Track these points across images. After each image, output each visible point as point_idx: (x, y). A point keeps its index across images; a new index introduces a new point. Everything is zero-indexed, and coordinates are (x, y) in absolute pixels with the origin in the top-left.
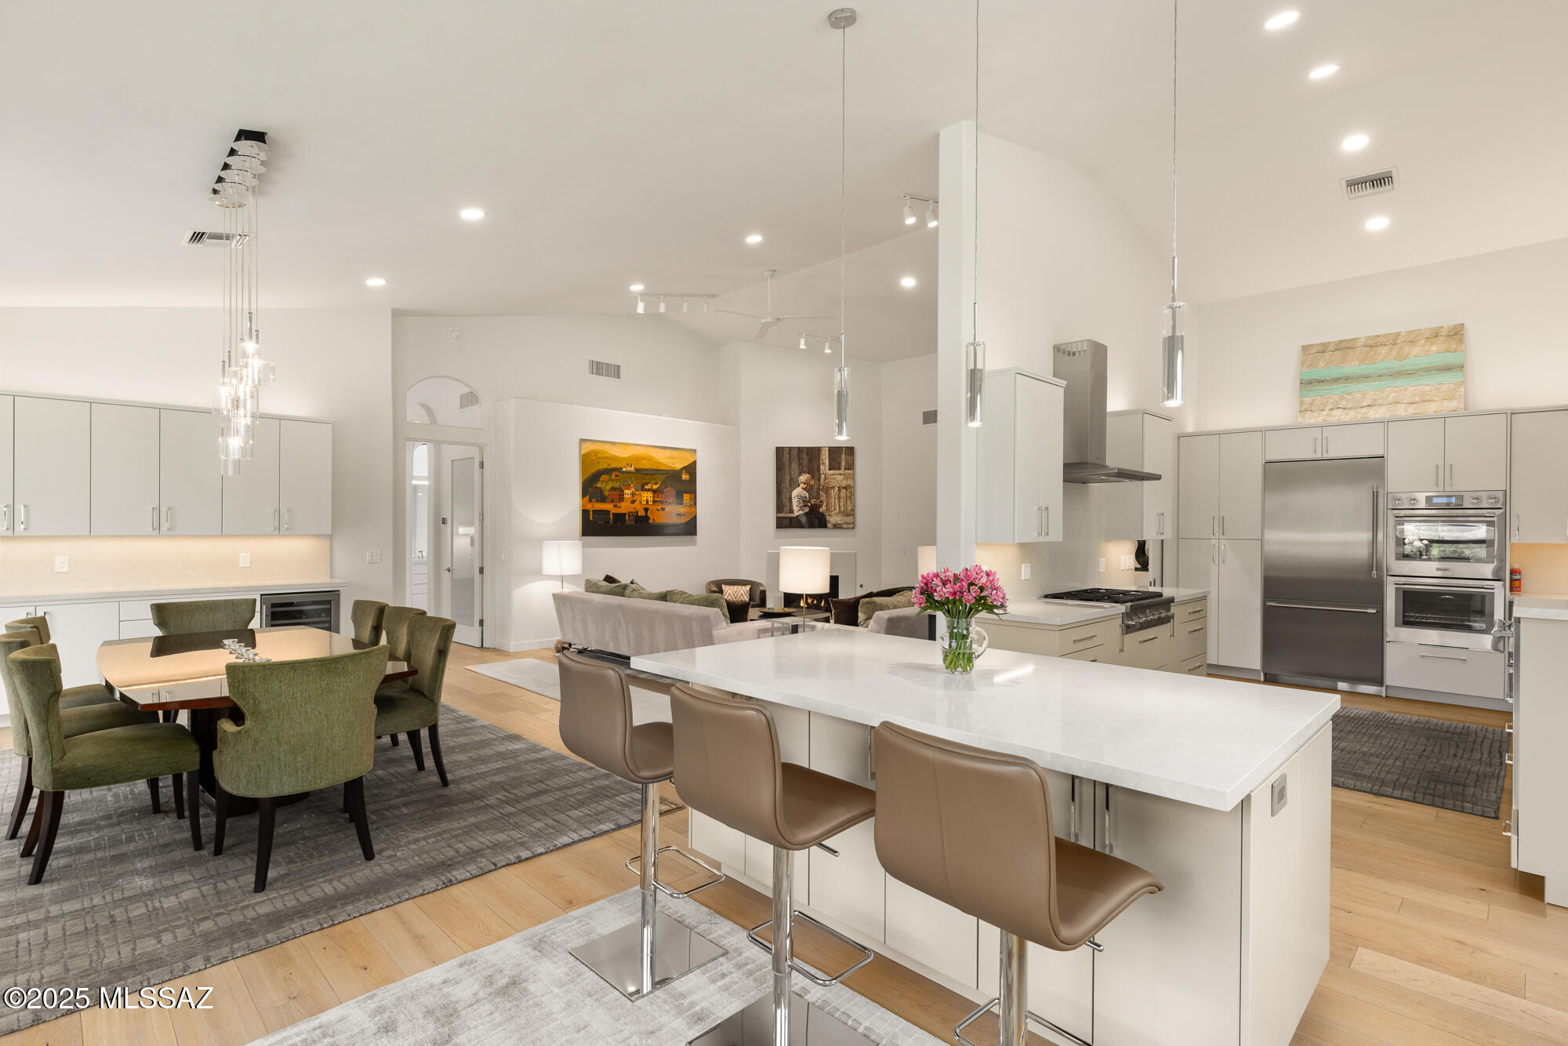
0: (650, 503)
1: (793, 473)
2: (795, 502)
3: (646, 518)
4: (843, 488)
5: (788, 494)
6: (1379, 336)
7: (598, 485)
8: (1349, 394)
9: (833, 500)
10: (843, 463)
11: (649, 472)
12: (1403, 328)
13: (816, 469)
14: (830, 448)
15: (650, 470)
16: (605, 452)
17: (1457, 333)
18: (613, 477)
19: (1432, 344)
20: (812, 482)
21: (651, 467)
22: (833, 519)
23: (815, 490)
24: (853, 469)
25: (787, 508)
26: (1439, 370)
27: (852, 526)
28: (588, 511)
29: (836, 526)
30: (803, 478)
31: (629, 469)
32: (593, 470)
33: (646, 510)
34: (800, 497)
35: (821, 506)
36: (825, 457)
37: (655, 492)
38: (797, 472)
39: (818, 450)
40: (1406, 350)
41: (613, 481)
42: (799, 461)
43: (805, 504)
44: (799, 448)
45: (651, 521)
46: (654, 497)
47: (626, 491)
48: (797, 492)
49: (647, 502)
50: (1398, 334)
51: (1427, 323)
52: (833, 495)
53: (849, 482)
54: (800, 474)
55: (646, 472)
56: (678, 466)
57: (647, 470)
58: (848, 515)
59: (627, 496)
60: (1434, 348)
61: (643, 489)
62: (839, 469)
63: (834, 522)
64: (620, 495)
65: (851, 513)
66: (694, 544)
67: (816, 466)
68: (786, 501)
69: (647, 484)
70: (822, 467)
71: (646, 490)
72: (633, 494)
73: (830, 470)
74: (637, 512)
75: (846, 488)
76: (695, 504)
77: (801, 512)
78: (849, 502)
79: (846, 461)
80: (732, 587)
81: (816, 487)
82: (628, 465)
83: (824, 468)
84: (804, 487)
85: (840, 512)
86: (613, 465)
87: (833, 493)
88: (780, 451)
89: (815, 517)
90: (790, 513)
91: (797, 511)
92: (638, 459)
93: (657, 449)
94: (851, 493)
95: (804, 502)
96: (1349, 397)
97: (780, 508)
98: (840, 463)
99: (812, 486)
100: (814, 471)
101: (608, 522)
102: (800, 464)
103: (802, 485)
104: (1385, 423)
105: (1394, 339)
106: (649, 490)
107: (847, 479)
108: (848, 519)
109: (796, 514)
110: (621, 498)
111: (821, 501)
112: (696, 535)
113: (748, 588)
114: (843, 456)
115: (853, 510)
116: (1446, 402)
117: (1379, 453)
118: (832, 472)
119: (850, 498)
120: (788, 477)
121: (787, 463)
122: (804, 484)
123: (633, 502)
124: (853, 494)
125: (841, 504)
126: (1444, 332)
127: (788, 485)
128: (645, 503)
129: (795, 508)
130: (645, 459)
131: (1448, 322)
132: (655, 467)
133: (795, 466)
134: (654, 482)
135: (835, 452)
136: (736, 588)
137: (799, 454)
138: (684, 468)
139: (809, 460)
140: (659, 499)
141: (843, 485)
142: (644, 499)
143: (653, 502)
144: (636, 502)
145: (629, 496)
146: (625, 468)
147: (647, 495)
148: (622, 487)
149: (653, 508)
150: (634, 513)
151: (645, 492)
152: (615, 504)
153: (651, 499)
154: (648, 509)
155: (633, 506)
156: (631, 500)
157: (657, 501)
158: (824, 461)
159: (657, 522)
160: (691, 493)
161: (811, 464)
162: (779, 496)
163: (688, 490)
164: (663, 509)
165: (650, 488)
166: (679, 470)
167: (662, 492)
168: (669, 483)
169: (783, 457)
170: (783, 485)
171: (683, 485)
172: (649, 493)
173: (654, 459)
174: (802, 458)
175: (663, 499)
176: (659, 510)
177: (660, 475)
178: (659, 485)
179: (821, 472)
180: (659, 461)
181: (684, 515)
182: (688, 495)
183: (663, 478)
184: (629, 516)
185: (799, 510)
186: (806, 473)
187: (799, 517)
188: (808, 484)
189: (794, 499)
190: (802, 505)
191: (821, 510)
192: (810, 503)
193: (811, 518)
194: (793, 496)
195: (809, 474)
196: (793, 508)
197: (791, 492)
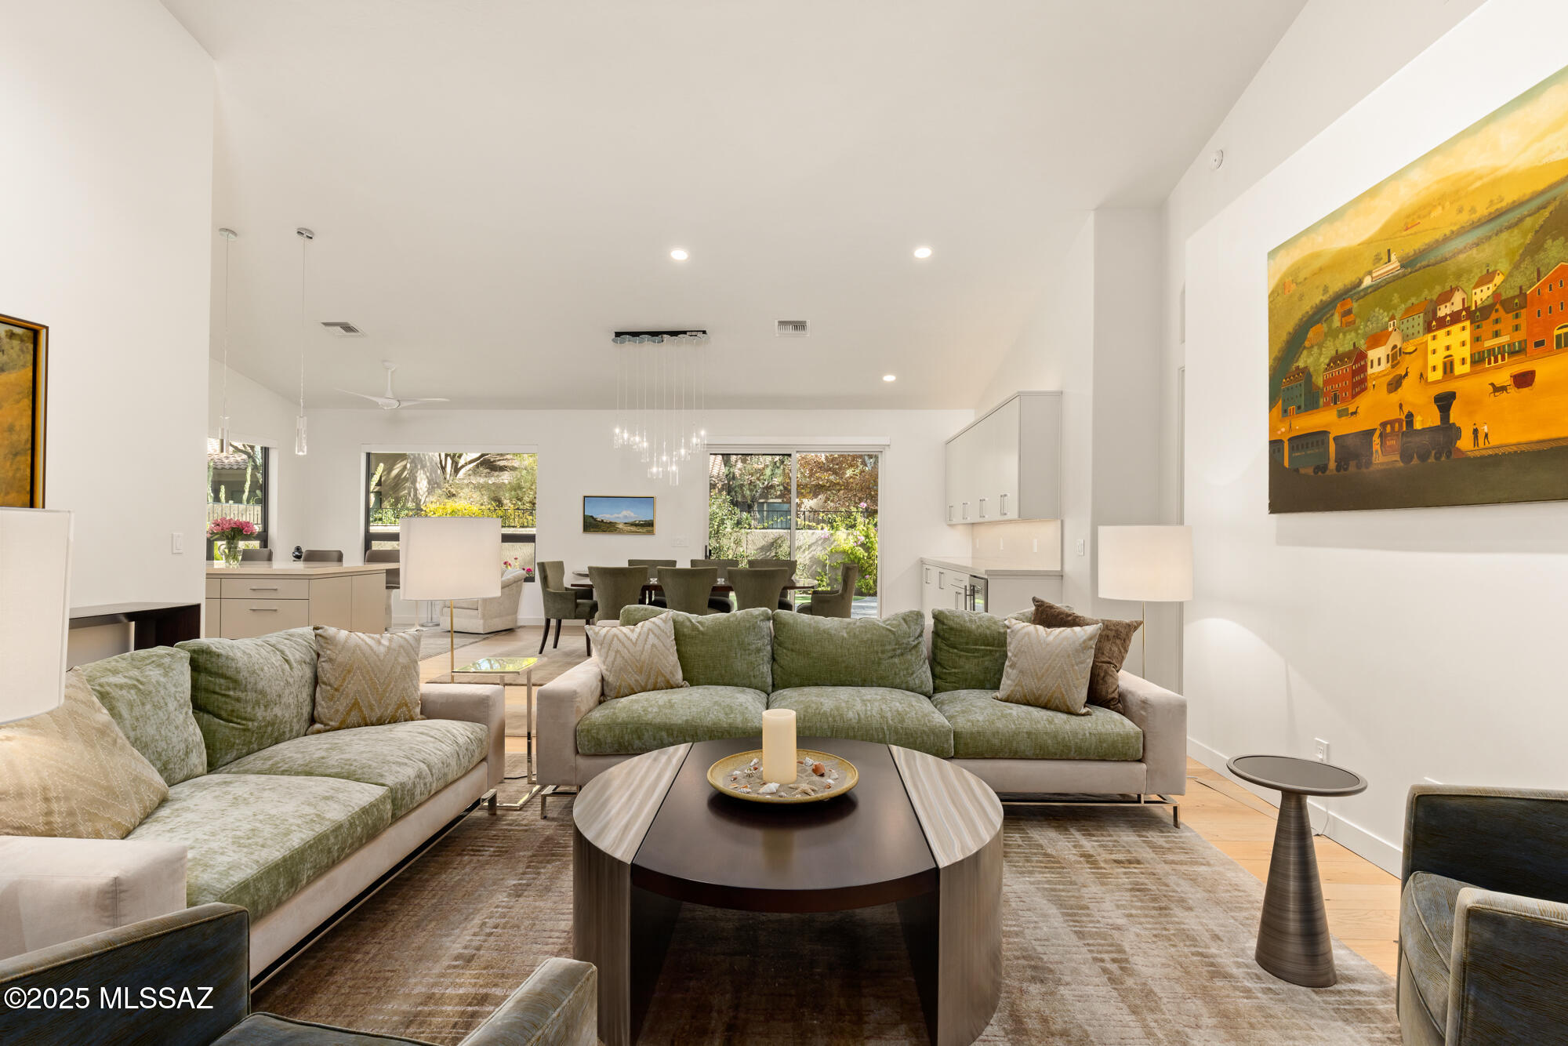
0: (1459, 369)
3: (1446, 435)
7: (1301, 364)
15: (1461, 232)
16: (1315, 256)
18: (1337, 321)
21: (1464, 219)
28: (1281, 441)
31: (1383, 270)
32: (1290, 326)
33: (1445, 402)
37: (1478, 316)
41: (1333, 334)
45: (1465, 443)
46: (1477, 340)
47: (1373, 354)
49: (1448, 367)
59: (1376, 369)
61: (1434, 323)
64: (1355, 373)
69: (1446, 297)
71: (1442, 323)
72: (1395, 357)
74: (1410, 416)
82: (1377, 259)
86: (1337, 285)
101: (1324, 468)
106: (1455, 318)
110: (1358, 383)
123: (1395, 384)
128: (1438, 375)
130: (1439, 200)
132: (1482, 211)
134: (1478, 273)
140: (1504, 340)
142: (1436, 360)
143: (1474, 362)
144: (1405, 382)
145: (1384, 366)
146: (1370, 273)
147: (1448, 341)
148: (1362, 344)
149: (1470, 386)
150: (1399, 421)
151: (1441, 333)
152: (1341, 406)
153: (1466, 352)
154: (1452, 396)
155: (1395, 397)
156: (1390, 377)
157: (1492, 351)
164: (1524, 380)
165: (1458, 307)
167: (1515, 304)
168: (1553, 250)
172: (1456, 328)
173: (1477, 180)
175: (1521, 335)
177: (1506, 235)
178: (1499, 279)
180: (1500, 174)
183: (1518, 239)
184: (1381, 435)
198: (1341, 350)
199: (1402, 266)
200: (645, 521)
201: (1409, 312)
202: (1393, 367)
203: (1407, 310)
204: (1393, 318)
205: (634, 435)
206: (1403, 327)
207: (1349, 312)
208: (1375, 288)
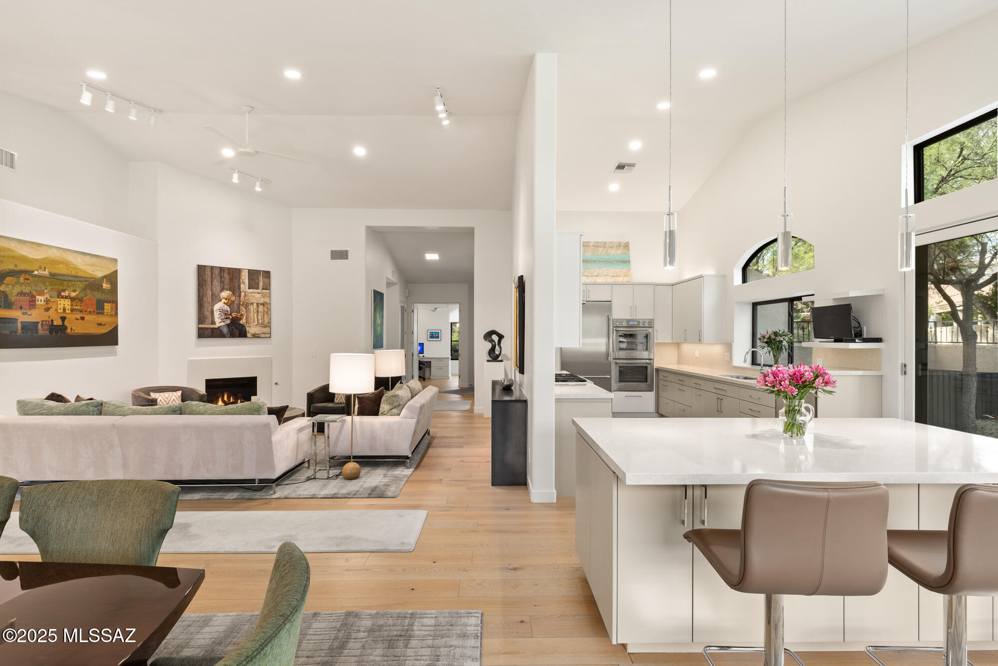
0: (67, 311)
1: (214, 289)
2: (217, 315)
3: (63, 328)
4: (261, 304)
5: (210, 308)
6: (598, 242)
8: (588, 269)
9: (252, 314)
10: (261, 284)
11: (67, 278)
12: (607, 240)
13: (237, 287)
14: (249, 270)
15: (68, 276)
16: (12, 251)
17: (627, 246)
18: (21, 280)
19: (619, 249)
20: (233, 298)
21: (68, 272)
22: (251, 330)
23: (235, 305)
24: (270, 289)
25: (208, 320)
26: (622, 262)
27: (269, 336)
29: (255, 336)
30: (225, 294)
31: (42, 272)
33: (63, 319)
34: (222, 311)
35: (240, 319)
36: (245, 277)
37: (73, 299)
38: (219, 289)
39: (239, 271)
40: (609, 250)
41: (21, 284)
42: (221, 280)
43: (227, 316)
44: (220, 268)
45: (69, 331)
46: (72, 305)
47: (38, 297)
48: (219, 306)
49: (64, 310)
50: (606, 243)
51: (616, 240)
52: (252, 309)
53: (267, 300)
54: (222, 290)
55: (63, 278)
56: (99, 274)
57: (63, 275)
58: (265, 327)
59: (39, 303)
60: (619, 251)
61: (59, 296)
62: (258, 288)
63: (253, 332)
64: (30, 301)
65: (268, 325)
67: (236, 284)
68: (208, 314)
69: (64, 291)
70: (242, 286)
71: (62, 297)
72: (47, 301)
73: (249, 289)
74: (52, 321)
75: (263, 304)
76: (117, 314)
77: (223, 324)
78: (266, 316)
79: (264, 282)
80: (162, 394)
81: (236, 302)
82: (40, 268)
83: (244, 287)
84: (226, 302)
85: (258, 324)
86: (22, 267)
87: (252, 308)
88: (201, 270)
89: (236, 328)
90: (212, 324)
91: (219, 322)
92: (53, 262)
93: (76, 255)
94: (268, 308)
95: (226, 315)
96: (588, 271)
97: (201, 319)
98: (258, 284)
99: (233, 302)
100: (235, 289)
101: (15, 333)
102: (222, 282)
103: (223, 300)
104: (612, 285)
105: (604, 245)
106: (66, 297)
107: (264, 297)
108: (266, 330)
109: (218, 325)
110: (32, 305)
111: (242, 315)
112: (117, 344)
113: (179, 393)
114: (261, 278)
115: (270, 323)
116: (625, 277)
117: (609, 300)
118: (251, 290)
119: (267, 313)
120: (209, 293)
121: (209, 280)
122: (226, 299)
123: (47, 310)
124: (269, 310)
125: (260, 318)
126: (622, 244)
127: (210, 300)
128: (61, 311)
129: (217, 320)
130: (63, 263)
131: (624, 240)
132: (73, 273)
133: (216, 283)
134: (72, 288)
135: (254, 274)
136: (166, 394)
137: (220, 273)
138: (105, 277)
139: (230, 279)
140: (78, 307)
141: (262, 302)
142: (61, 306)
143: (71, 311)
144: (50, 310)
145: (42, 302)
146: (37, 270)
147: (64, 303)
148: (34, 293)
149: (71, 317)
150: (49, 321)
151: (62, 300)
152: (23, 311)
153: (69, 307)
154: (65, 318)
155: (47, 314)
156: (45, 307)
157: (75, 309)
158: (244, 281)
159: (76, 331)
160: (113, 303)
161: (232, 282)
162: (201, 308)
163: (109, 300)
164: (82, 318)
165: (67, 295)
166: (99, 278)
167: (81, 300)
168: (88, 291)
169: (205, 274)
170: (205, 299)
171: (103, 295)
172: (66, 300)
173: (72, 264)
174: (224, 277)
175: (82, 308)
176: (78, 319)
177: (79, 283)
178: (77, 292)
179: (242, 290)
180: (78, 267)
181: (104, 325)
182: (109, 304)
183: (82, 285)
184: (42, 324)
185: (221, 322)
186: (227, 290)
187: (221, 328)
188: (229, 300)
189: (215, 312)
190: (223, 317)
191: (241, 322)
192: (231, 316)
193: (232, 329)
194: (215, 309)
195: (230, 291)
196: (215, 320)
197: (213, 306)
198: (24, 291)
199: (50, 275)
202: (46, 304)
203: (51, 289)
204: (46, 289)
206: (51, 293)
207: (29, 279)
208: (39, 276)
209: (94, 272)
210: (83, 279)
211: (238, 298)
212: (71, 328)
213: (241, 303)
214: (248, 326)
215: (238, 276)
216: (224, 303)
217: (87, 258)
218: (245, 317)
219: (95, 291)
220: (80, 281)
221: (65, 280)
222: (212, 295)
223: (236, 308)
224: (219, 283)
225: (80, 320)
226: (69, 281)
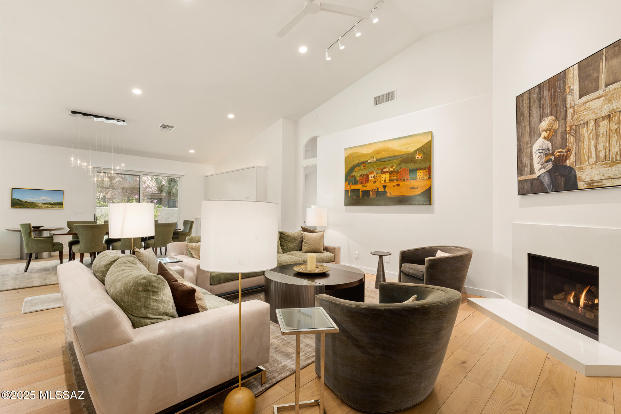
0: (387, 181)
1: (533, 122)
2: (537, 158)
3: (385, 193)
4: (603, 118)
5: (529, 150)
7: (353, 174)
9: (587, 143)
10: (603, 77)
11: (386, 159)
13: (561, 104)
14: (580, 63)
15: (388, 157)
16: (357, 153)
18: (362, 167)
20: (556, 126)
21: (388, 155)
22: (587, 174)
23: (559, 136)
25: (528, 169)
28: (348, 190)
29: (593, 185)
30: (545, 123)
31: (372, 160)
32: (351, 166)
33: (385, 187)
34: (542, 151)
35: (566, 158)
36: (573, 80)
37: (391, 173)
38: (538, 119)
39: (565, 74)
41: (361, 170)
42: (540, 104)
43: (548, 158)
44: (540, 85)
45: (388, 194)
46: (390, 177)
47: (370, 176)
48: (540, 143)
49: (385, 181)
52: (585, 135)
54: (541, 120)
55: (384, 160)
56: (412, 149)
57: (385, 158)
58: (612, 163)
59: (371, 179)
61: (383, 172)
62: (596, 89)
63: (588, 179)
64: (366, 179)
66: (432, 212)
68: (526, 160)
69: (385, 168)
70: (569, 98)
71: (384, 173)
72: (375, 177)
73: (581, 97)
74: (378, 188)
75: (608, 117)
76: (429, 178)
77: (543, 171)
78: (614, 140)
79: (609, 70)
81: (561, 130)
82: (371, 157)
83: (573, 98)
85: (598, 160)
86: (362, 160)
87: (587, 132)
88: (519, 101)
89: (561, 175)
90: (532, 174)
92: (378, 152)
93: (393, 141)
95: (547, 156)
97: (520, 169)
98: (597, 79)
99: (556, 131)
100: (559, 107)
101: (359, 197)
102: (541, 106)
103: (544, 134)
106: (387, 172)
107: (610, 100)
108: (614, 171)
109: (537, 174)
110: (367, 180)
111: (569, 150)
112: (432, 204)
114: (603, 64)
118: (584, 99)
120: (528, 129)
121: (526, 111)
122: (546, 132)
123: (375, 182)
125: (601, 147)
127: (528, 139)
128: (383, 182)
129: (537, 166)
130: (384, 150)
132: (392, 155)
133: (535, 112)
134: (391, 165)
135: (588, 66)
137: (539, 93)
138: (418, 150)
139: (551, 97)
140: (395, 178)
141: (605, 113)
142: (383, 179)
143: (390, 181)
144: (377, 182)
145: (372, 178)
146: (370, 160)
147: (385, 176)
148: (368, 173)
149: (388, 184)
150: (376, 189)
151: (384, 174)
152: (363, 185)
153: (388, 179)
155: (375, 185)
156: (374, 181)
157: (393, 179)
158: (572, 87)
159: (393, 195)
160: (425, 169)
161: (554, 100)
162: (520, 154)
163: (421, 167)
164: (398, 185)
165: (387, 170)
166: (412, 153)
167: (397, 172)
168: (403, 165)
169: (523, 106)
170: (523, 140)
171: (416, 164)
172: (387, 174)
173: (391, 149)
174: (543, 96)
175: (398, 178)
176: (395, 186)
177: (395, 160)
178: (394, 167)
179: (568, 106)
180: (395, 149)
181: (416, 188)
182: (422, 171)
183: (397, 162)
184: (372, 191)
185: (540, 169)
186: (547, 116)
187: (541, 178)
188: (550, 130)
189: (534, 155)
190: (544, 160)
191: (568, 163)
192: (554, 156)
193: (555, 176)
194: (533, 152)
195: (551, 115)
196: (535, 167)
197: (531, 147)
198: (363, 173)
199: (377, 160)
200: (58, 202)
201: (378, 169)
202: (375, 179)
203: (377, 169)
204: (374, 169)
205: (84, 162)
206: (377, 172)
207: (365, 166)
208: (371, 163)
209: (408, 149)
210: (399, 157)
211: (563, 121)
212: (390, 193)
213: (568, 129)
214: (580, 168)
215: (562, 85)
216: (545, 138)
217: (403, 140)
218: (573, 153)
219: (408, 163)
220: (396, 159)
221: (385, 161)
222: (530, 131)
223: (560, 140)
224: (538, 110)
225: (396, 186)
226: (389, 161)
